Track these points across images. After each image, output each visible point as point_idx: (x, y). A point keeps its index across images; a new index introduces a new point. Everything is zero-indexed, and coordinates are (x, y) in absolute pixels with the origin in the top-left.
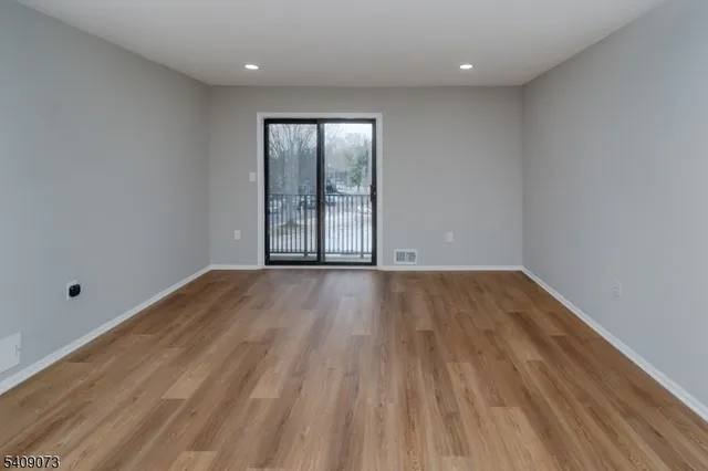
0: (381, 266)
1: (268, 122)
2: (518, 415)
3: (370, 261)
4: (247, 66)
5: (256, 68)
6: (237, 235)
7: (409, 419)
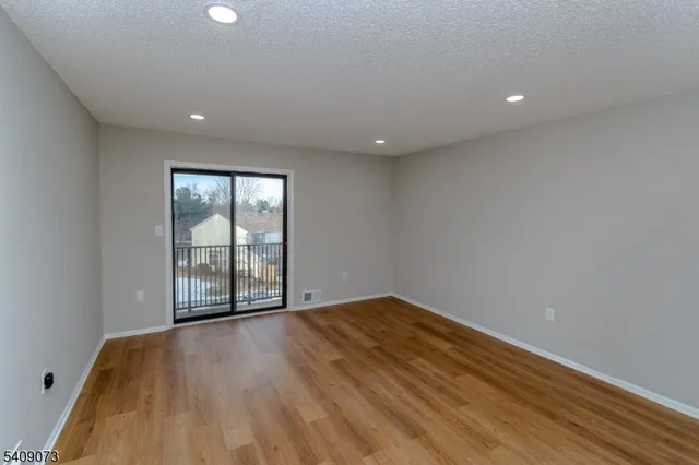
0: (291, 307)
1: (174, 170)
2: (470, 377)
3: (281, 304)
4: (193, 116)
5: (202, 118)
6: (140, 296)
7: (423, 398)
